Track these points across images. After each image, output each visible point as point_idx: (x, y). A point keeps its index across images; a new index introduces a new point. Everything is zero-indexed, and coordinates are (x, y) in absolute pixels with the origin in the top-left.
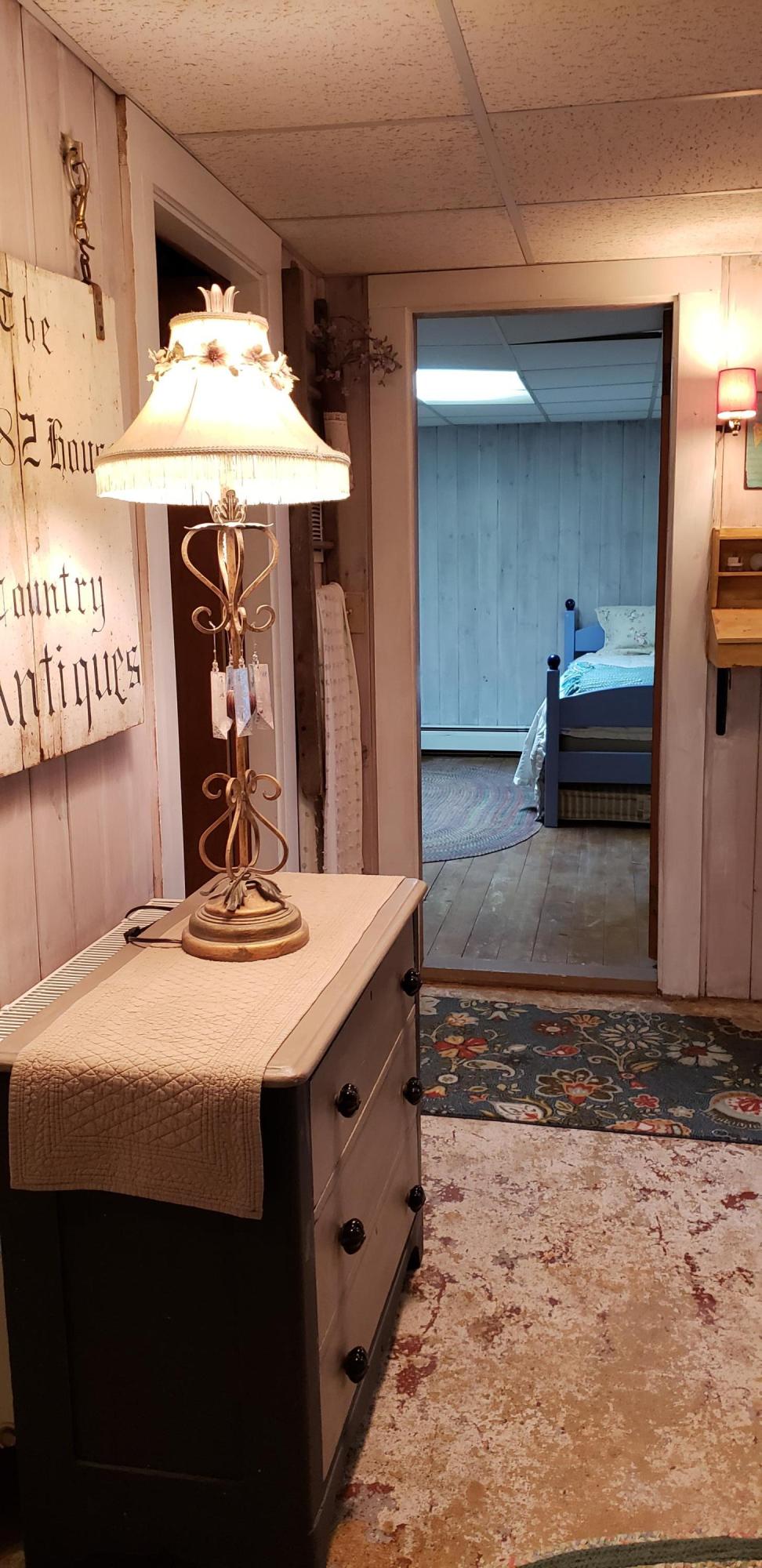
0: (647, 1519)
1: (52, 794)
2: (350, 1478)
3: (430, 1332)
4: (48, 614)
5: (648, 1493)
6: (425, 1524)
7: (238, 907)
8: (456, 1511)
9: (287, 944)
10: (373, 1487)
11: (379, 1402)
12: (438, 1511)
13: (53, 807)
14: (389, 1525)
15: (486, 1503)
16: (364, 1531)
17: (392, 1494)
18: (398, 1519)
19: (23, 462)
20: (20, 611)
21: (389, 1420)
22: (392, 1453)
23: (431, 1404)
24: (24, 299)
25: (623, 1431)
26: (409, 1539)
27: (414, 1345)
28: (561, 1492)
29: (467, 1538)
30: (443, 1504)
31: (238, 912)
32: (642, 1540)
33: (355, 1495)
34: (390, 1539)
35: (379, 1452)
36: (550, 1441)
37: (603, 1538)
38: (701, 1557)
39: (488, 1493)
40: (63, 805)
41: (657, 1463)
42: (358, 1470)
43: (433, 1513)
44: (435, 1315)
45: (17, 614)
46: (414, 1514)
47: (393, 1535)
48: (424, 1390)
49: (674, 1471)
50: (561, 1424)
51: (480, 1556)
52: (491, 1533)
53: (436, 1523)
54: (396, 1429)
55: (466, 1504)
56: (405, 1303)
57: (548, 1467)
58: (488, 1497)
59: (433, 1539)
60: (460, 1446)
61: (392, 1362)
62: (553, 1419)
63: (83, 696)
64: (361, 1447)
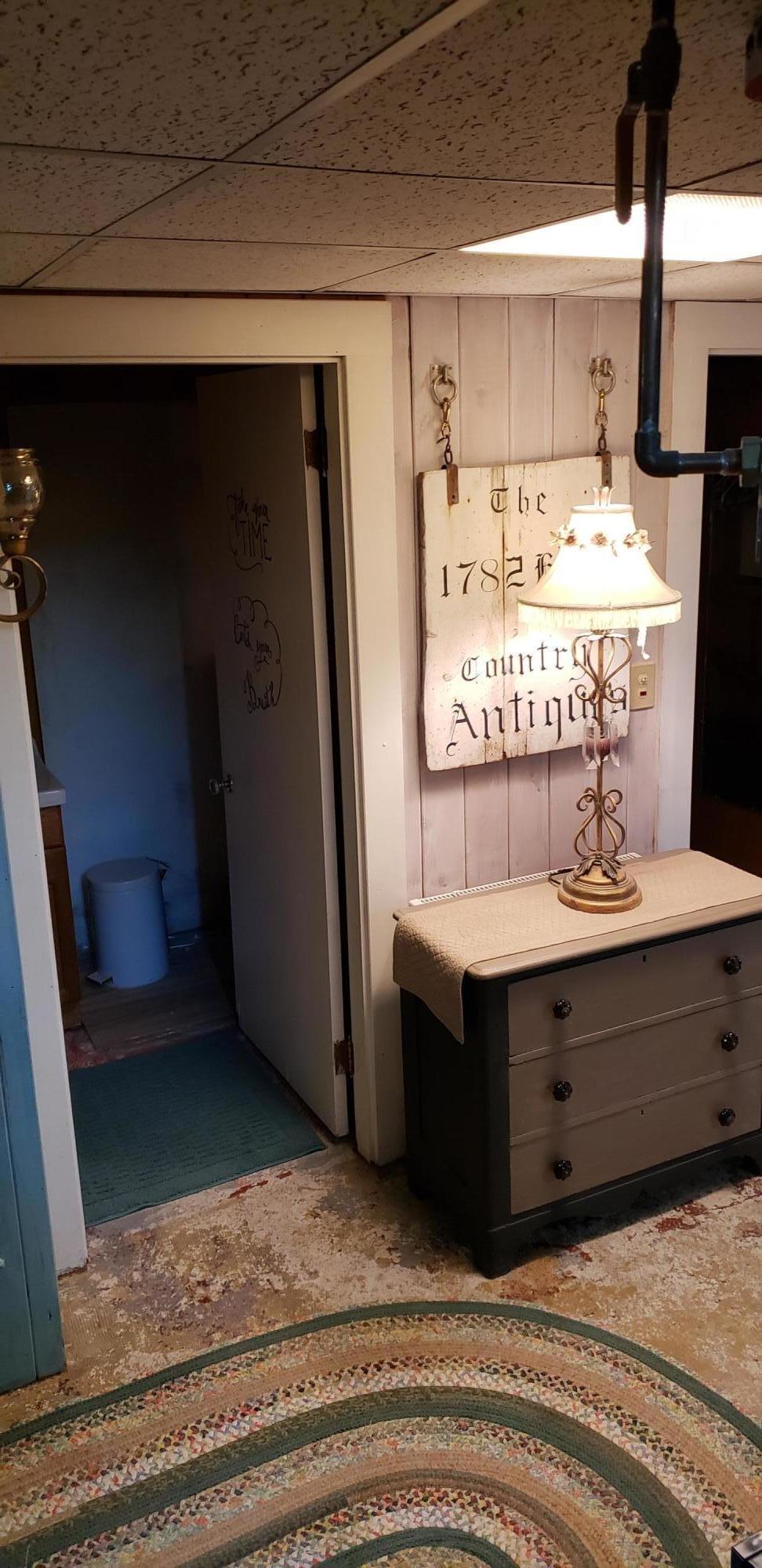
0: (705, 1365)
1: (532, 775)
2: (579, 1243)
3: (716, 1212)
4: (522, 673)
5: (722, 1358)
6: (587, 1285)
7: (583, 875)
8: (608, 1291)
9: (601, 907)
10: (583, 1254)
11: (639, 1224)
12: (599, 1284)
13: (532, 783)
14: (570, 1272)
15: (627, 1298)
16: (556, 1266)
17: (588, 1263)
18: (578, 1274)
19: (506, 585)
20: (491, 672)
21: (632, 1234)
22: (612, 1248)
23: (665, 1242)
24: (520, 488)
25: (755, 1327)
26: (570, 1284)
27: (695, 1212)
28: (674, 1323)
29: (597, 1303)
30: (607, 1283)
31: (581, 878)
32: (682, 1369)
33: (571, 1251)
34: (562, 1277)
35: (608, 1243)
36: (703, 1300)
37: (661, 1352)
38: (701, 1397)
39: (635, 1296)
40: (544, 783)
41: (750, 1352)
42: (587, 1243)
43: (597, 1283)
44: (732, 1205)
45: (488, 675)
46: (587, 1277)
47: (566, 1277)
48: (670, 1234)
49: (755, 1362)
50: (722, 1298)
51: (593, 1313)
52: (612, 1310)
53: (594, 1288)
54: (629, 1240)
55: (616, 1292)
56: (725, 1189)
57: (684, 1309)
58: (632, 1296)
59: (582, 1292)
60: (650, 1269)
61: (674, 1211)
62: (721, 1293)
63: (553, 718)
64: (602, 1235)
